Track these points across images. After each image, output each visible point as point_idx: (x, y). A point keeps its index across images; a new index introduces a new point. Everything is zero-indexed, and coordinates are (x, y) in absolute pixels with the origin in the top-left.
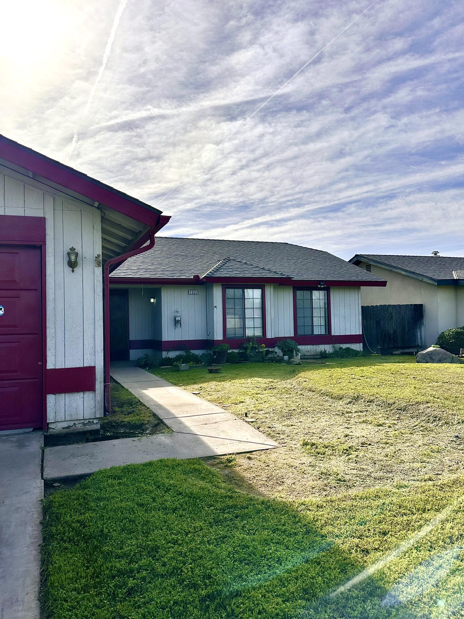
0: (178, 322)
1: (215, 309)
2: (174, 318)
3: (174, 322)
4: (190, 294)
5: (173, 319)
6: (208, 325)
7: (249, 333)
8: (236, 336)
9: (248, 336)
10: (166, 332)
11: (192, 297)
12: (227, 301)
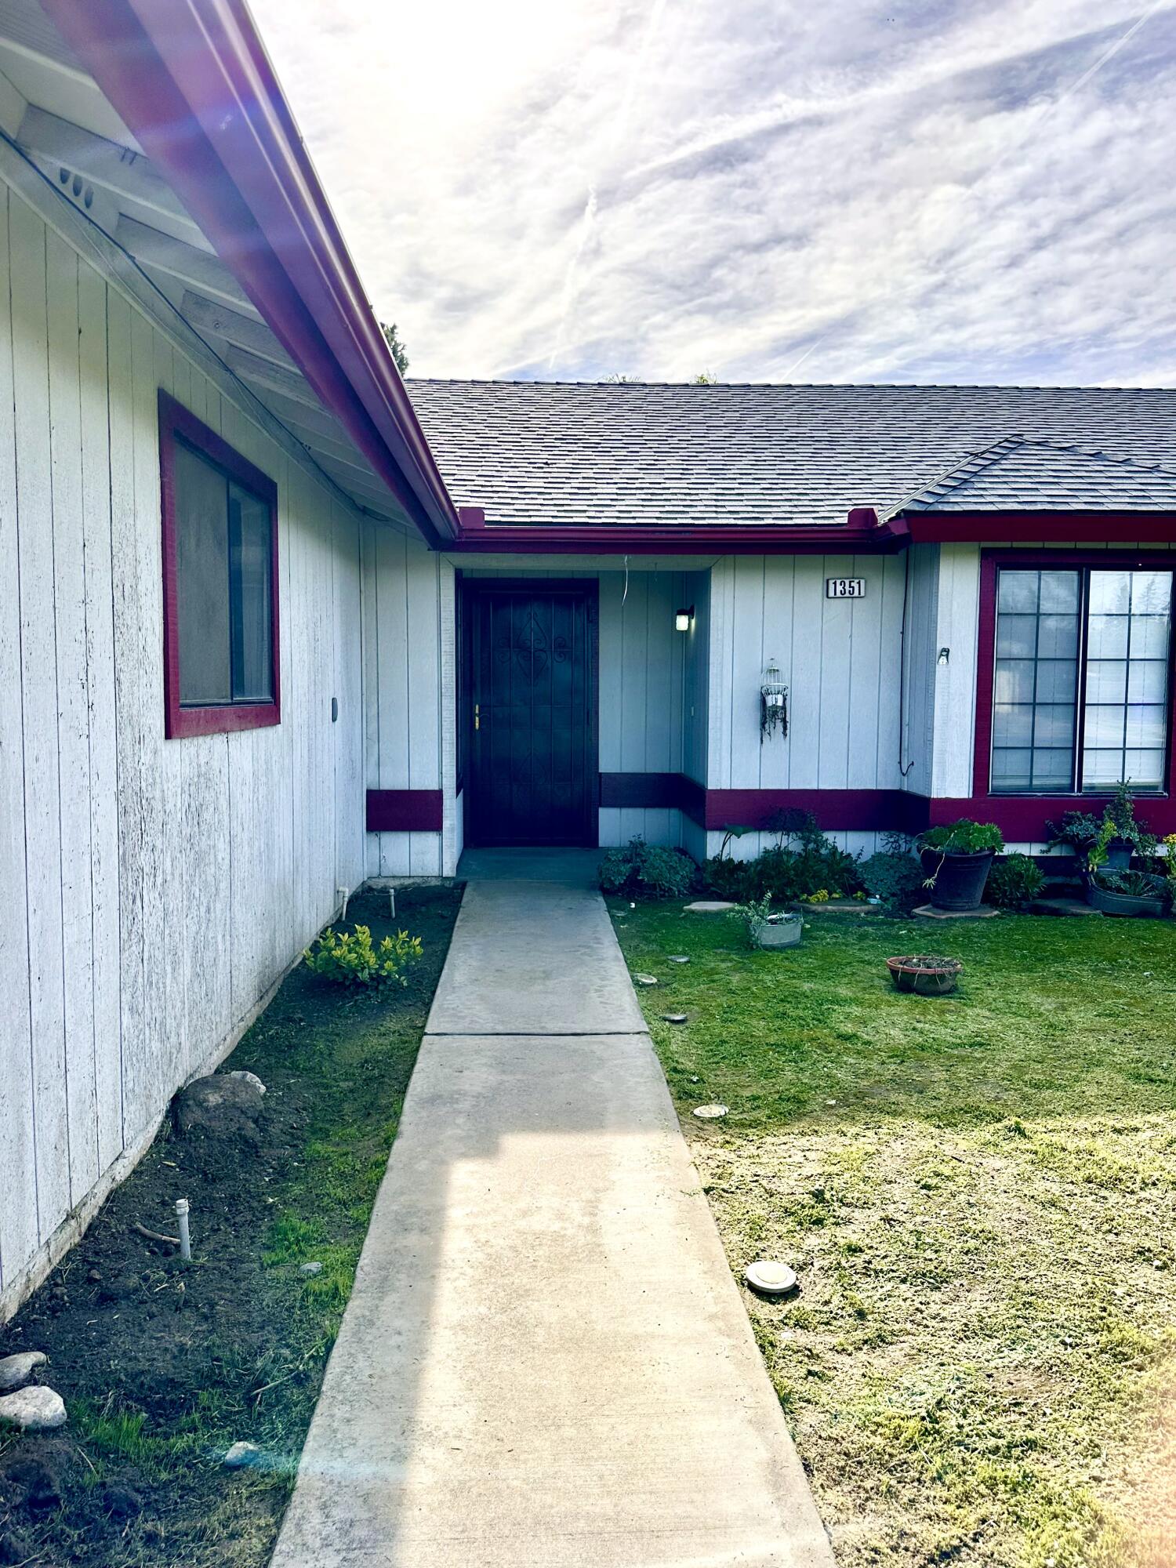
0: (775, 713)
1: (943, 660)
2: (759, 697)
3: (758, 716)
4: (831, 594)
5: (753, 700)
6: (906, 729)
7: (1099, 772)
8: (1035, 782)
9: (1092, 787)
10: (726, 754)
11: (839, 607)
12: (1001, 626)
